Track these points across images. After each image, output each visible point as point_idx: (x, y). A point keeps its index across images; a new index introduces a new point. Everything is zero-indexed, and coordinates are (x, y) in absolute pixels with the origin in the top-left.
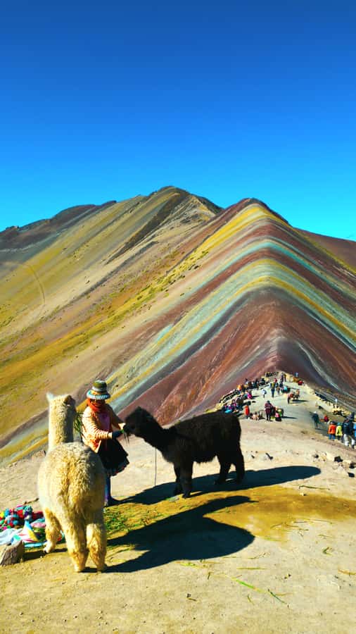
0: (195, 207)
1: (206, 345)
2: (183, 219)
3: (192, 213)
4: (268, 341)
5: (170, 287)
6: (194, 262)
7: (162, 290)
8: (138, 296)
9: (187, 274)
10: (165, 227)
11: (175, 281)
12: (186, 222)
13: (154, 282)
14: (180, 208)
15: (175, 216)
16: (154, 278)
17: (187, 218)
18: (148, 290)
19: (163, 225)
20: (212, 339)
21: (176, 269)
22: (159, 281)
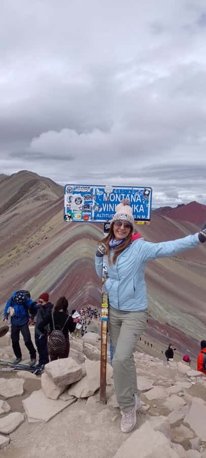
0: (43, 189)
1: (53, 290)
2: (35, 196)
3: (41, 193)
4: (84, 289)
5: (30, 250)
6: (45, 234)
7: (25, 252)
8: (9, 254)
9: (41, 242)
10: (23, 202)
11: (33, 246)
12: (37, 199)
13: (19, 245)
14: (33, 189)
15: (30, 194)
16: (19, 242)
17: (38, 197)
18: (16, 250)
19: (22, 200)
20: (57, 287)
21: (33, 236)
22: (23, 245)
